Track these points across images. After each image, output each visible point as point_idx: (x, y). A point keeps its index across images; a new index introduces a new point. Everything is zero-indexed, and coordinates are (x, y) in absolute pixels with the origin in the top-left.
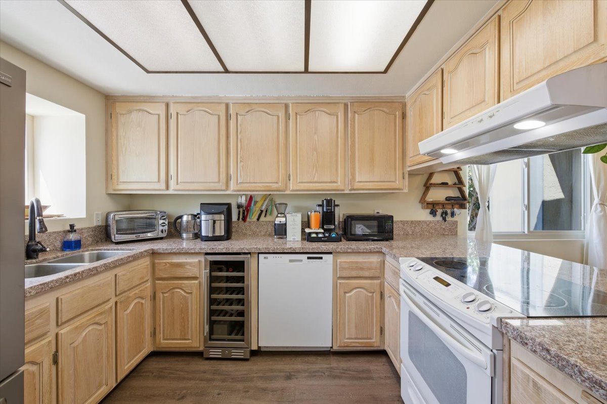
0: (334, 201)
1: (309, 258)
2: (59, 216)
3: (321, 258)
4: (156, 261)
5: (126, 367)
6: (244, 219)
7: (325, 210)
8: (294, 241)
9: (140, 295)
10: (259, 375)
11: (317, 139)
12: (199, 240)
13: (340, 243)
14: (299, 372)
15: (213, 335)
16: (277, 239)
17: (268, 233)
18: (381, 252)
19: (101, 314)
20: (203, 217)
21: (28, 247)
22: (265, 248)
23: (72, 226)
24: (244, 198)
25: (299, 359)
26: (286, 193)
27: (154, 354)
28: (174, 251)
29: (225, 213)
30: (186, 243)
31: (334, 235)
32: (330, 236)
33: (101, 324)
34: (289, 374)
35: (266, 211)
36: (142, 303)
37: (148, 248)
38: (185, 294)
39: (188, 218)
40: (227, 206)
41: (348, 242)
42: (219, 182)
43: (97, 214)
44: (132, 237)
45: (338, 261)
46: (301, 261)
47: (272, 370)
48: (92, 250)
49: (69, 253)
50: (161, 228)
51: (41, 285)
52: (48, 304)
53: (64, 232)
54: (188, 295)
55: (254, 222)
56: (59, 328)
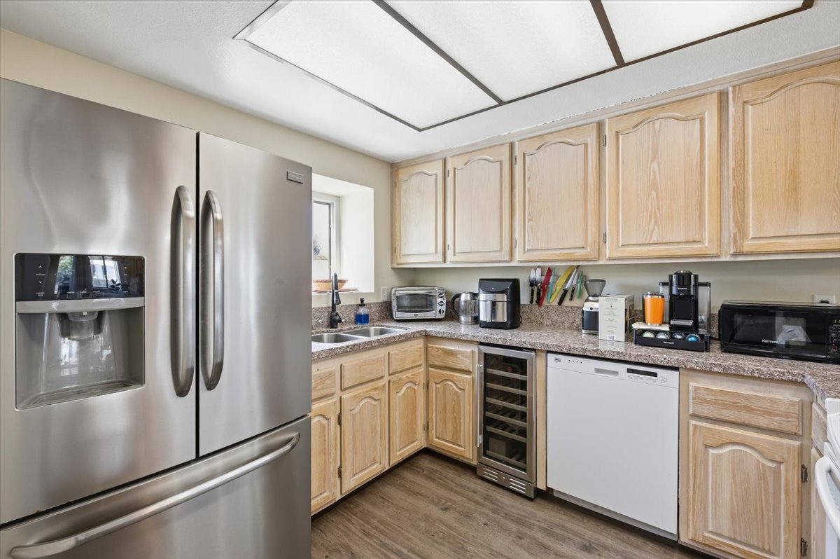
0: (696, 277)
1: (629, 371)
2: (354, 290)
3: (655, 375)
4: (430, 345)
5: (398, 453)
6: (539, 302)
7: (674, 292)
8: (612, 341)
9: (412, 380)
10: (542, 525)
11: (657, 168)
12: (477, 326)
13: (705, 353)
14: (606, 548)
15: (488, 450)
16: (586, 336)
17: (575, 325)
18: (803, 383)
19: (375, 389)
20: (482, 296)
21: (331, 317)
22: (556, 345)
23: (362, 300)
24: (539, 271)
25: (612, 531)
26: (600, 262)
27: (427, 452)
28: (446, 335)
29: (509, 291)
30: (464, 328)
31: (693, 339)
32: (684, 339)
33: (376, 400)
34: (588, 544)
35: (573, 292)
36: (414, 389)
37: (420, 330)
38: (457, 390)
39: (467, 297)
40: (511, 283)
41: (726, 355)
42: (501, 250)
43: (384, 290)
44: (410, 316)
45: (692, 384)
46: (616, 373)
47: (563, 527)
48: (377, 326)
49: (359, 326)
50: (439, 308)
51: (329, 350)
52: (334, 368)
53: (357, 305)
54: (460, 391)
55: (553, 306)
56: (343, 392)
